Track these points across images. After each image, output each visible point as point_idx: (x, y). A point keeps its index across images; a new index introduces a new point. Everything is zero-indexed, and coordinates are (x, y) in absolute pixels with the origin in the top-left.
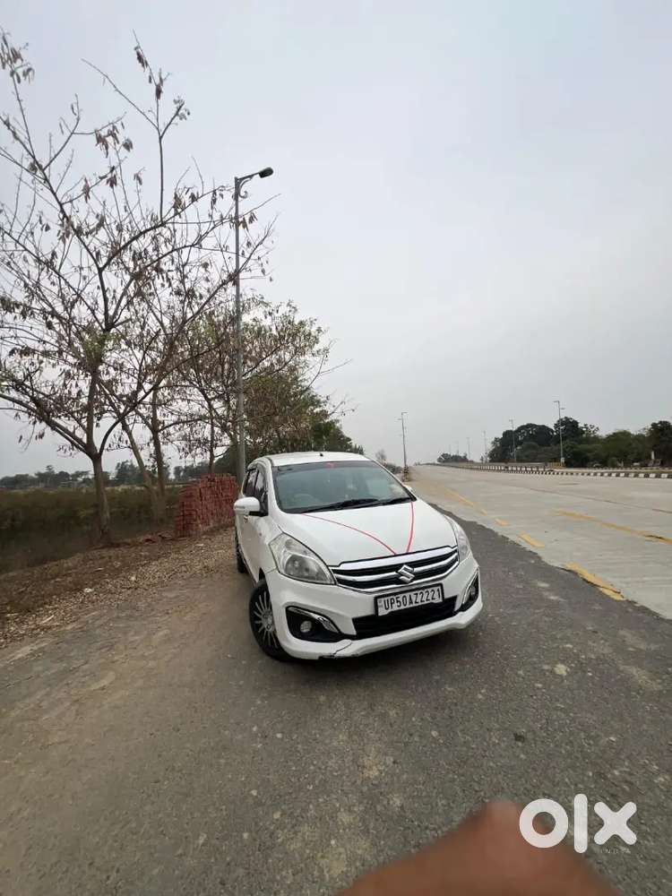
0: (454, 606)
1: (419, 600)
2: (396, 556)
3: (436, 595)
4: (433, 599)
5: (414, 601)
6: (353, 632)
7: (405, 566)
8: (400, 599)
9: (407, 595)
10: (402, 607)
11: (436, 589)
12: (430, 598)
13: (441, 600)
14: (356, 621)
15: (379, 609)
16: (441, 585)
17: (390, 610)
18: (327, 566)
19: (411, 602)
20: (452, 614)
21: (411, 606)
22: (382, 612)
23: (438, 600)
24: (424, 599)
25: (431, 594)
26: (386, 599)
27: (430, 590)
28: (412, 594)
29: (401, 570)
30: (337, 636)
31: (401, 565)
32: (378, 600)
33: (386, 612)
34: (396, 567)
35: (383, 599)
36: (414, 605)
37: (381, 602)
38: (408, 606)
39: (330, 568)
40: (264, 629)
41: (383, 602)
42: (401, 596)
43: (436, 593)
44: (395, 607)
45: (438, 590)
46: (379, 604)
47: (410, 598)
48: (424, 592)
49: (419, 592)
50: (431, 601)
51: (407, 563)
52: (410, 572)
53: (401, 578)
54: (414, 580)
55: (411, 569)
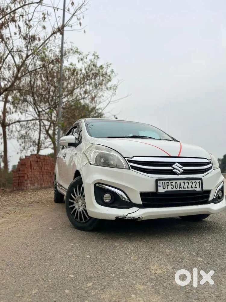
0: (208, 197)
1: (186, 186)
2: (171, 157)
3: (198, 186)
4: (195, 187)
5: (182, 187)
6: (140, 202)
7: (177, 164)
8: (173, 184)
9: (178, 182)
10: (174, 189)
11: (197, 181)
12: (193, 186)
13: (200, 189)
14: (142, 195)
15: (159, 188)
16: (201, 179)
17: (166, 190)
18: (124, 158)
19: (180, 187)
20: (207, 202)
21: (181, 189)
22: (161, 190)
23: (199, 189)
24: (190, 186)
25: (194, 184)
26: (164, 181)
27: (193, 181)
28: (182, 181)
29: (174, 166)
30: (129, 204)
31: (174, 163)
32: (158, 181)
33: (163, 191)
34: (171, 164)
35: (161, 182)
36: (182, 189)
37: (160, 183)
38: (178, 189)
39: (126, 159)
40: (76, 209)
42: (174, 182)
43: (198, 184)
44: (170, 189)
45: (199, 182)
46: (159, 184)
47: (180, 184)
48: (190, 182)
49: (186, 181)
50: (194, 189)
51: (179, 163)
52: (181, 168)
53: (174, 170)
54: (182, 174)
55: (181, 166)
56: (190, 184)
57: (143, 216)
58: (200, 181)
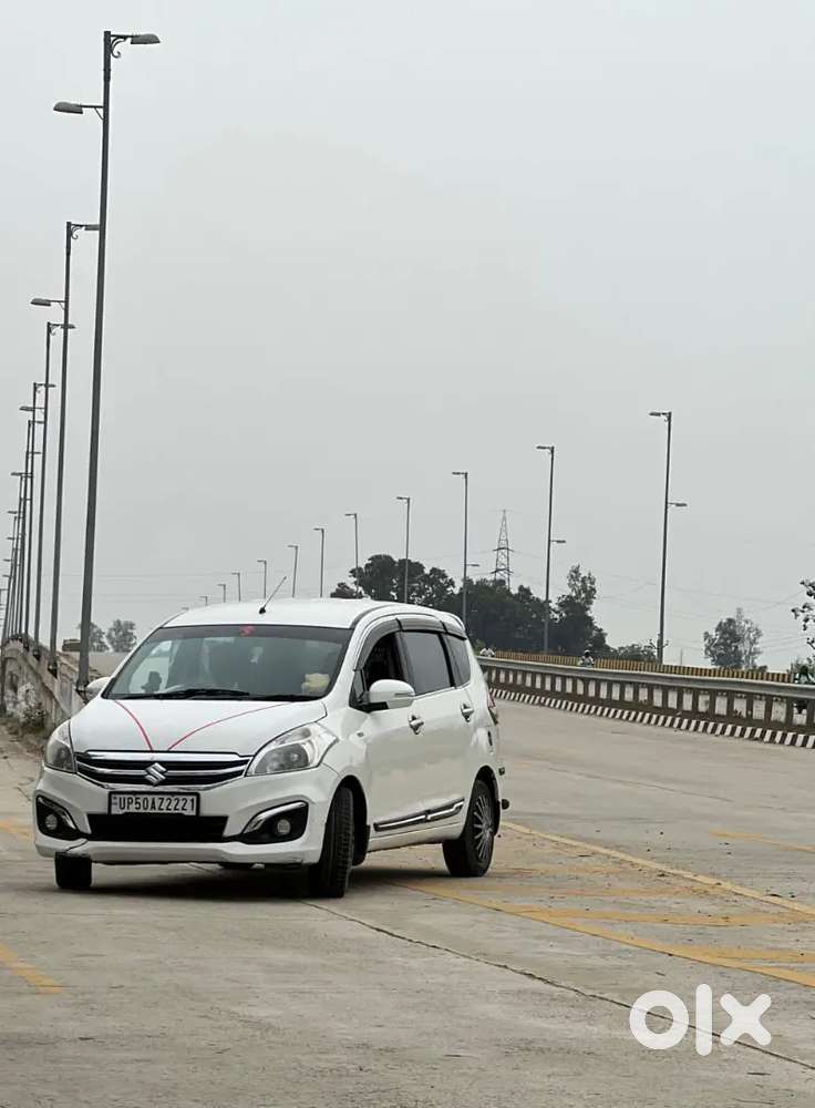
0: (220, 829)
1: (164, 806)
2: (152, 751)
3: (188, 806)
4: (183, 809)
5: (157, 805)
6: (87, 828)
7: (156, 764)
8: (140, 800)
9: (150, 798)
10: (142, 810)
11: (190, 798)
12: (180, 807)
13: (194, 813)
14: (92, 817)
15: (113, 807)
16: (198, 795)
17: (126, 810)
18: (75, 753)
19: (153, 807)
20: (220, 839)
21: (153, 811)
22: (116, 810)
23: (190, 812)
24: (172, 807)
25: (181, 803)
26: (122, 796)
27: (181, 797)
28: (156, 797)
29: (150, 769)
30: (73, 834)
31: (154, 762)
32: (113, 795)
33: (121, 812)
34: (145, 765)
35: (118, 796)
36: (157, 811)
37: (116, 799)
38: (148, 811)
41: (118, 801)
42: (142, 797)
43: (189, 803)
44: (132, 809)
45: (192, 800)
46: (113, 801)
47: (153, 803)
48: (173, 799)
49: (166, 797)
50: (180, 811)
51: (161, 763)
52: (162, 773)
53: (148, 777)
54: (162, 783)
55: (164, 769)
56: (174, 803)
57: (90, 853)
58: (195, 798)
